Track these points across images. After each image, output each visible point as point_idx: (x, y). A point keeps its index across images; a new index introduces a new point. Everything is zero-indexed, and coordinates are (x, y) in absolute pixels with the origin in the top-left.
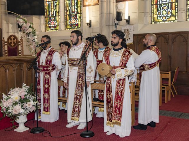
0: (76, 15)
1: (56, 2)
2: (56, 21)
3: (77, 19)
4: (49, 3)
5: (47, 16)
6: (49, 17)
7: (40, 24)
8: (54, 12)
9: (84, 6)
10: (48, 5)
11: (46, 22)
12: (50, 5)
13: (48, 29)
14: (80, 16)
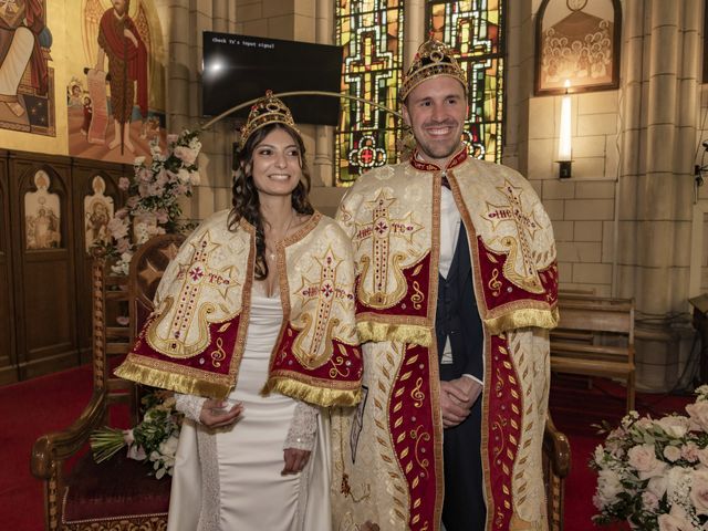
0: (474, 128)
1: (385, 76)
2: (384, 148)
3: (479, 141)
4: (353, 80)
5: (343, 129)
6: (350, 132)
7: (316, 158)
8: (377, 112)
9: (538, 93)
10: (347, 86)
11: (337, 151)
12: (359, 87)
13: (343, 178)
14: (493, 132)
